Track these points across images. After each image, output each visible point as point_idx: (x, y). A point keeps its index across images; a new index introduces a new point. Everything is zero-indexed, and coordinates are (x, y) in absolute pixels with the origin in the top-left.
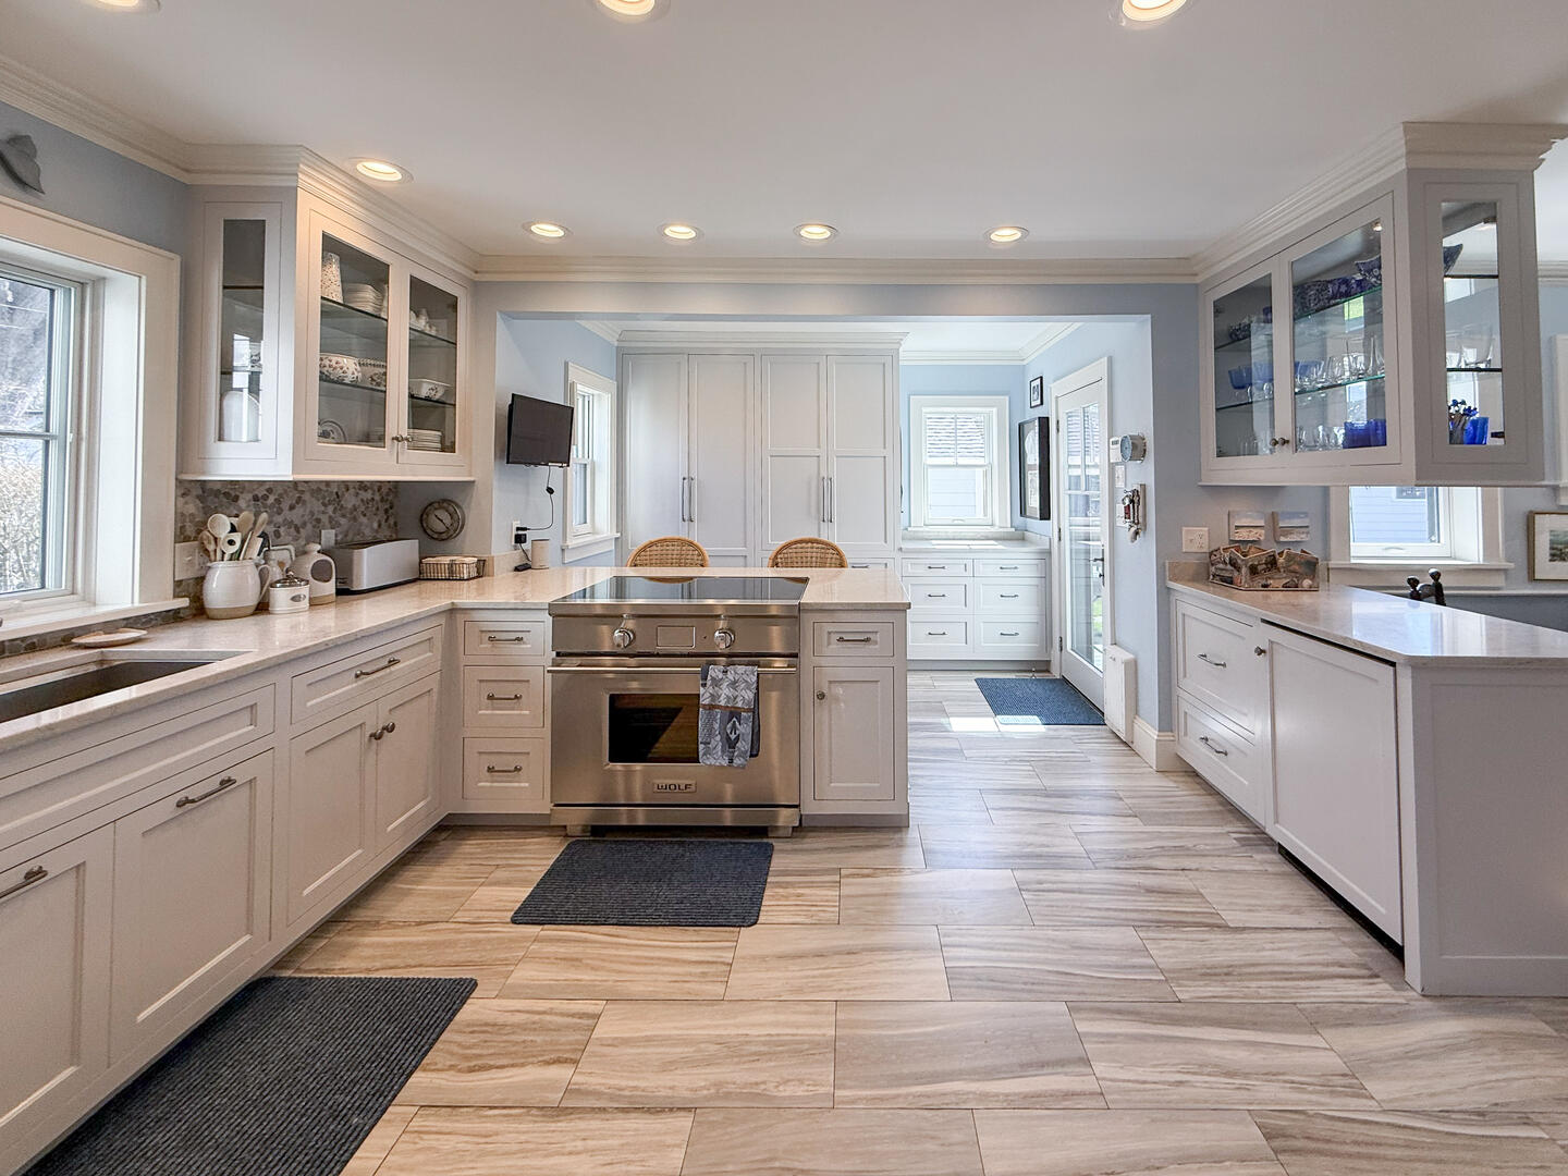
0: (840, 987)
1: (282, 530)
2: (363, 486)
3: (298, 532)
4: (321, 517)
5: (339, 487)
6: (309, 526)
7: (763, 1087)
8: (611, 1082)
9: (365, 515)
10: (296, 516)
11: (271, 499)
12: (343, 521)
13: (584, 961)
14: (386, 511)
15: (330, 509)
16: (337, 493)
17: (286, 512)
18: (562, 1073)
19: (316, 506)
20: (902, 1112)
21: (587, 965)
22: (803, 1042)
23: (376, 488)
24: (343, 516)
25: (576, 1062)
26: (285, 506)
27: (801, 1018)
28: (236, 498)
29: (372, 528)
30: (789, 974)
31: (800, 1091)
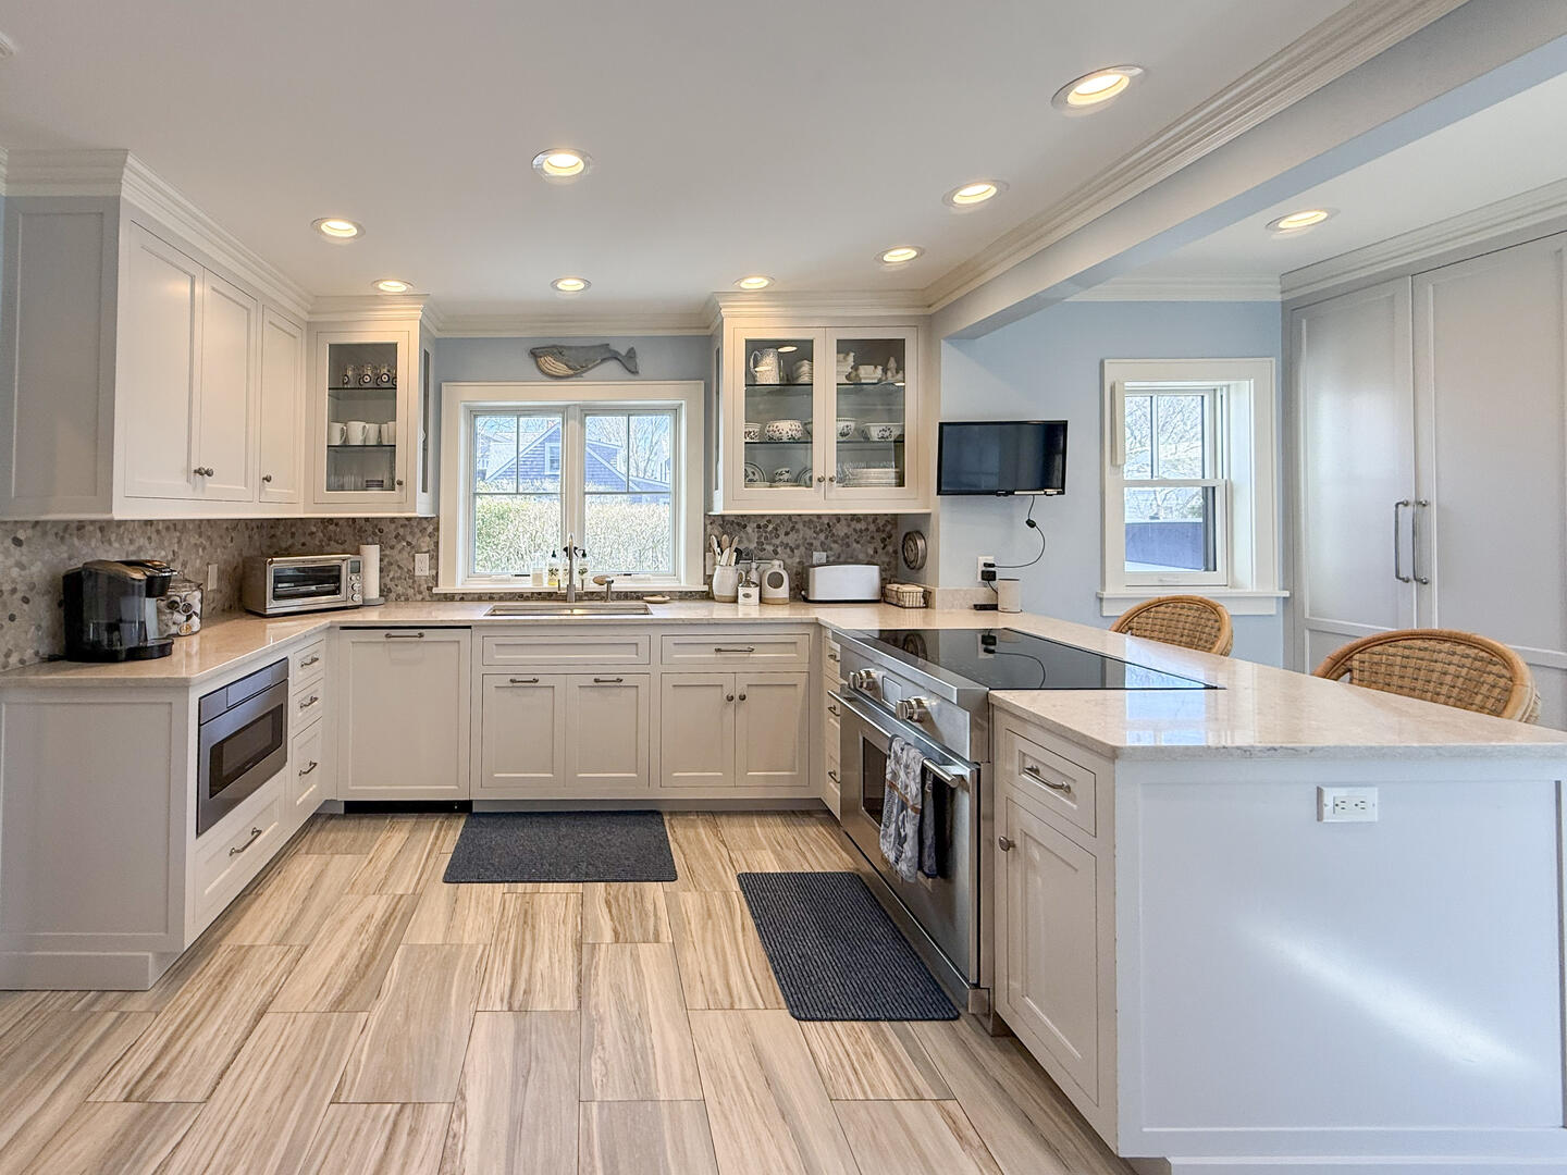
0: (725, 1101)
1: (779, 549)
2: (855, 518)
3: (792, 551)
4: (814, 542)
5: (830, 519)
6: (802, 549)
7: (600, 1048)
8: (601, 963)
9: (858, 542)
10: (791, 539)
11: (771, 527)
12: (835, 546)
13: (710, 922)
14: (883, 540)
15: (822, 536)
16: (828, 524)
17: (782, 536)
18: (608, 936)
19: (810, 533)
20: (575, 1160)
21: (707, 923)
22: (648, 1074)
23: (870, 520)
24: (835, 542)
25: (617, 941)
26: (782, 532)
27: (676, 1068)
28: (745, 526)
29: (867, 554)
30: (731, 1055)
31: (596, 1075)
